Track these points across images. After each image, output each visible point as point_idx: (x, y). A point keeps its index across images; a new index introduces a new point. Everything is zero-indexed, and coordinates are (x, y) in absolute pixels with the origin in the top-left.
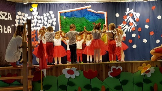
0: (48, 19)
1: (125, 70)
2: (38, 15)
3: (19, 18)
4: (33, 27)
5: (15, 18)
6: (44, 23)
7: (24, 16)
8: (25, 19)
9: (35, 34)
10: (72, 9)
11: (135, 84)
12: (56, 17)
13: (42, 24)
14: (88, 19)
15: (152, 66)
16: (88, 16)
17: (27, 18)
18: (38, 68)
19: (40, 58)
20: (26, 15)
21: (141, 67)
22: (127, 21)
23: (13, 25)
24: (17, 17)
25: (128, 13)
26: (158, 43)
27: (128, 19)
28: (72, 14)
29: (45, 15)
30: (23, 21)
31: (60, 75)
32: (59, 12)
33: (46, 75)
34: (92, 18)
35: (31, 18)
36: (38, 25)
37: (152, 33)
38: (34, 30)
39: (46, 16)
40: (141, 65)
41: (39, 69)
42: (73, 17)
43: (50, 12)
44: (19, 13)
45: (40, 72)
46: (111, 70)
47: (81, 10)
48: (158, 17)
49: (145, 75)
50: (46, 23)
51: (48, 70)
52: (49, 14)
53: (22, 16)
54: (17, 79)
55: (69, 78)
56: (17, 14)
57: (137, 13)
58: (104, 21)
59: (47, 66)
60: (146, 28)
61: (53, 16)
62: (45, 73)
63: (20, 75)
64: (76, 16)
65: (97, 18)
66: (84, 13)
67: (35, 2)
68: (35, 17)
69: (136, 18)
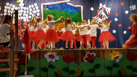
0: (33, 10)
1: (98, 56)
2: (24, 7)
3: (8, 9)
4: (20, 16)
5: (4, 8)
6: (29, 13)
7: (12, 7)
8: (13, 9)
9: (21, 22)
10: (54, 2)
11: (106, 68)
12: (40, 8)
13: (28, 15)
14: (67, 11)
15: (120, 53)
16: (67, 9)
17: (14, 8)
18: (23, 53)
19: (25, 44)
20: (14, 6)
21: (111, 54)
22: (100, 14)
23: (2, 14)
24: (6, 7)
25: (101, 7)
26: (125, 33)
27: (101, 13)
28: (53, 7)
29: (30, 6)
30: (10, 11)
31: (42, 59)
32: (43, 5)
33: (30, 58)
34: (71, 10)
35: (18, 9)
36: (24, 15)
37: (120, 25)
38: (20, 19)
39: (31, 8)
40: (111, 52)
41: (25, 54)
42: (55, 9)
43: (35, 4)
44: (7, 4)
45: (25, 56)
46: (86, 55)
47: (61, 3)
48: (125, 12)
49: (114, 60)
50: (31, 13)
51: (32, 54)
52: (34, 6)
53: (10, 6)
54: (4, 62)
55: (50, 62)
56: (6, 5)
57: (108, 8)
58: (80, 14)
59: (31, 51)
60: (115, 20)
61: (37, 8)
62: (29, 57)
63: (7, 59)
64: (57, 8)
65: (75, 11)
66: (64, 6)
68: (21, 8)
69: (107, 12)
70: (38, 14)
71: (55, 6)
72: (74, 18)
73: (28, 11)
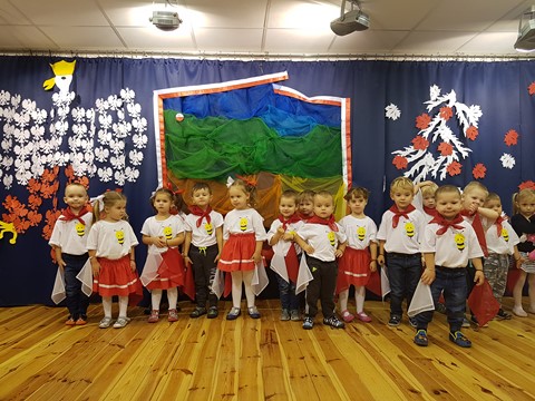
0: (116, 120)
4: (54, 152)
6: (96, 137)
9: (58, 179)
12: (147, 113)
13: (92, 143)
16: (275, 114)
22: (432, 135)
25: (436, 104)
27: (435, 129)
28: (210, 105)
32: (160, 96)
34: (292, 121)
35: (50, 118)
36: (74, 143)
38: (55, 166)
39: (109, 111)
43: (123, 93)
44: (2, 96)
47: (248, 89)
50: (105, 137)
52: (119, 100)
57: (469, 106)
58: (337, 136)
61: (135, 109)
64: (226, 111)
65: (310, 122)
66: (258, 101)
67: (66, 52)
68: (60, 112)
69: (466, 126)
70: (140, 141)
71: (216, 100)
72: (307, 155)
73: (93, 128)
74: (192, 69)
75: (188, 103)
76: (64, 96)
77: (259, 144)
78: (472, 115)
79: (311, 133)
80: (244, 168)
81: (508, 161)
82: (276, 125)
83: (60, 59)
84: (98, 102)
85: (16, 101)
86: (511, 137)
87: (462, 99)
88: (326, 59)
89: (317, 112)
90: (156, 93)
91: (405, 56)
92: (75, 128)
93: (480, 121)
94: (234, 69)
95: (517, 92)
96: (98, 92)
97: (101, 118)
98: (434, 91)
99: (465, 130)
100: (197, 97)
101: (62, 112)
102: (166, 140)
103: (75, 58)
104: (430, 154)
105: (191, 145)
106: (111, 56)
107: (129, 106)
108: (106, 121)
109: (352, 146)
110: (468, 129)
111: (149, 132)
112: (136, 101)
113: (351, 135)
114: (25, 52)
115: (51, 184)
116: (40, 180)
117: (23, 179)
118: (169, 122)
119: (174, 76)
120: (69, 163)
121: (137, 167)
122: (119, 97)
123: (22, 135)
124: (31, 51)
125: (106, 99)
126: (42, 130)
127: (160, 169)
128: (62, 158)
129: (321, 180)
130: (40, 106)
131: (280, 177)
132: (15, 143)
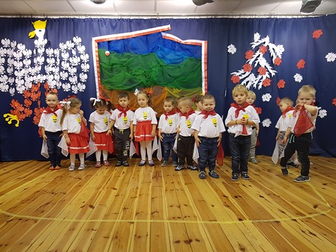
0: (71, 55)
2: (46, 47)
3: (7, 55)
4: (37, 74)
6: (60, 65)
8: (19, 56)
9: (40, 90)
10: (127, 31)
16: (163, 51)
17: (23, 53)
20: (21, 47)
22: (254, 63)
24: (1, 51)
25: (257, 44)
26: (322, 117)
27: (256, 59)
28: (125, 46)
32: (96, 41)
34: (173, 55)
36: (48, 69)
38: (38, 83)
42: (129, 51)
44: (5, 42)
47: (147, 36)
48: (327, 57)
52: (73, 44)
56: (2, 45)
57: (277, 45)
58: (199, 64)
60: (296, 80)
61: (82, 49)
64: (134, 49)
65: (184, 56)
66: (153, 43)
67: (41, 15)
68: (39, 51)
69: (275, 57)
70: (85, 67)
71: (128, 43)
72: (182, 76)
73: (58, 60)
74: (114, 25)
75: (112, 44)
76: (41, 42)
77: (154, 69)
78: (278, 51)
79: (184, 62)
80: (145, 83)
81: (298, 78)
82: (163, 57)
83: (37, 19)
84: (61, 45)
85: (13, 45)
86: (301, 64)
87: (273, 41)
88: (193, 17)
89: (187, 49)
90: (94, 39)
91: (240, 15)
92: (48, 60)
93: (283, 55)
94: (139, 23)
95: (305, 37)
96: (61, 39)
97: (62, 54)
98: (257, 36)
99: (274, 59)
100: (117, 41)
101: (41, 51)
102: (100, 67)
103: (46, 19)
104: (253, 74)
105: (114, 70)
106: (67, 17)
107: (78, 47)
108: (65, 56)
109: (208, 70)
110: (276, 59)
111: (90, 62)
112: (82, 44)
113: (207, 63)
114: (16, 15)
115: (36, 93)
116: (30, 90)
117: (21, 90)
118: (102, 56)
119: (104, 29)
120: (46, 81)
121: (84, 83)
122: (72, 42)
123: (18, 65)
124: (21, 15)
125: (65, 43)
126: (29, 62)
127: (97, 84)
128: (41, 78)
129: (190, 90)
130: (27, 48)
131: (166, 89)
132: (15, 70)
